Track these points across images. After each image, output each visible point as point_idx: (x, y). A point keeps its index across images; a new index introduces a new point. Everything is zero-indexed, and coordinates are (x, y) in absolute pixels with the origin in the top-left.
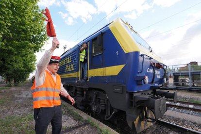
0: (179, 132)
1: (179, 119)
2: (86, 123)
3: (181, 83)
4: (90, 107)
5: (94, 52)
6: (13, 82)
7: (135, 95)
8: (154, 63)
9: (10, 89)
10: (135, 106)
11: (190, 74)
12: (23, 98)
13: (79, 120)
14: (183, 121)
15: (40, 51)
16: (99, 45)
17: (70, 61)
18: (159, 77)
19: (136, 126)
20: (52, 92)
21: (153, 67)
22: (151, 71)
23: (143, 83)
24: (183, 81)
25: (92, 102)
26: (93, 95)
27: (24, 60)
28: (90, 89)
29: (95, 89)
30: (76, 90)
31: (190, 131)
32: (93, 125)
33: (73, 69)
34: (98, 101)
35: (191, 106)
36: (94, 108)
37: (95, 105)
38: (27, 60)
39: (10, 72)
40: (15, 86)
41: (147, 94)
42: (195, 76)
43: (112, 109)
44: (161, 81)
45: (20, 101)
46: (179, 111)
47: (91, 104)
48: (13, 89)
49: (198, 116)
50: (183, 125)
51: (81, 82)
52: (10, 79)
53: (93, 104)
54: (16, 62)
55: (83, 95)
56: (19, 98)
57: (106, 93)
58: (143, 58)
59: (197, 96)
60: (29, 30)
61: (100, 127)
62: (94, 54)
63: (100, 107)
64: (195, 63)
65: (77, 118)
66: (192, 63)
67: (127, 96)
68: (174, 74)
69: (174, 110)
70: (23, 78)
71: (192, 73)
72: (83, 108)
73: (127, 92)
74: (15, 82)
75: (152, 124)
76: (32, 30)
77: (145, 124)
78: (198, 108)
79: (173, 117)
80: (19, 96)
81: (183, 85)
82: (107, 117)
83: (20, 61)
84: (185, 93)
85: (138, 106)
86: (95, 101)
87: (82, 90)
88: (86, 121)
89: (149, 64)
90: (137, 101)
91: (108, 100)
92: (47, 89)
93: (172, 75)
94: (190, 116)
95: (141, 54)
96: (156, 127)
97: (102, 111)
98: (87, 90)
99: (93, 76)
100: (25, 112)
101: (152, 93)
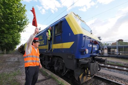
0: (107, 83)
1: (108, 75)
2: (50, 77)
3: (112, 53)
4: (54, 67)
5: (56, 33)
6: (5, 51)
7: (80, 60)
8: (93, 41)
9: (3, 56)
10: (80, 68)
11: (117, 47)
12: (12, 62)
13: (46, 75)
14: (110, 76)
15: (22, 32)
16: (59, 29)
17: (42, 38)
18: (96, 49)
19: (80, 80)
20: (35, 58)
21: (92, 43)
22: (91, 46)
23: (84, 53)
24: (113, 51)
25: (55, 65)
26: (56, 60)
27: (12, 37)
28: (54, 56)
29: (57, 57)
30: (45, 57)
31: (113, 82)
32: (54, 79)
33: (43, 44)
34: (58, 64)
35: (116, 67)
36: (56, 68)
37: (56, 66)
38: (14, 37)
39: (3, 45)
40: (7, 53)
41: (88, 60)
42: (120, 49)
43: (66, 69)
44: (97, 52)
45: (9, 63)
46: (109, 70)
47: (54, 66)
48: (5, 55)
49: (119, 73)
50: (110, 79)
51: (48, 52)
52: (4, 49)
53: (55, 66)
54: (6, 38)
55: (49, 60)
56: (9, 62)
57: (63, 59)
58: (85, 38)
59: (121, 61)
60: (15, 18)
61: (58, 80)
62: (57, 34)
63: (59, 68)
64: (122, 40)
65: (45, 74)
66: (120, 40)
67: (75, 61)
68: (108, 47)
69: (106, 69)
70: (12, 48)
71: (119, 47)
72: (49, 68)
73: (75, 59)
74: (7, 51)
75: (91, 78)
76: (17, 18)
77: (86, 78)
78: (120, 68)
79: (105, 74)
80: (9, 60)
81: (113, 54)
82: (63, 74)
83: (10, 37)
84: (114, 59)
85: (82, 67)
86: (57, 64)
87: (49, 57)
88: (50, 76)
89: (89, 42)
90: (81, 64)
91: (64, 63)
92: (32, 56)
93: (106, 48)
94: (115, 73)
95: (84, 35)
96: (94, 80)
97: (60, 70)
98: (52, 57)
99: (56, 48)
100: (12, 70)
101: (92, 59)
